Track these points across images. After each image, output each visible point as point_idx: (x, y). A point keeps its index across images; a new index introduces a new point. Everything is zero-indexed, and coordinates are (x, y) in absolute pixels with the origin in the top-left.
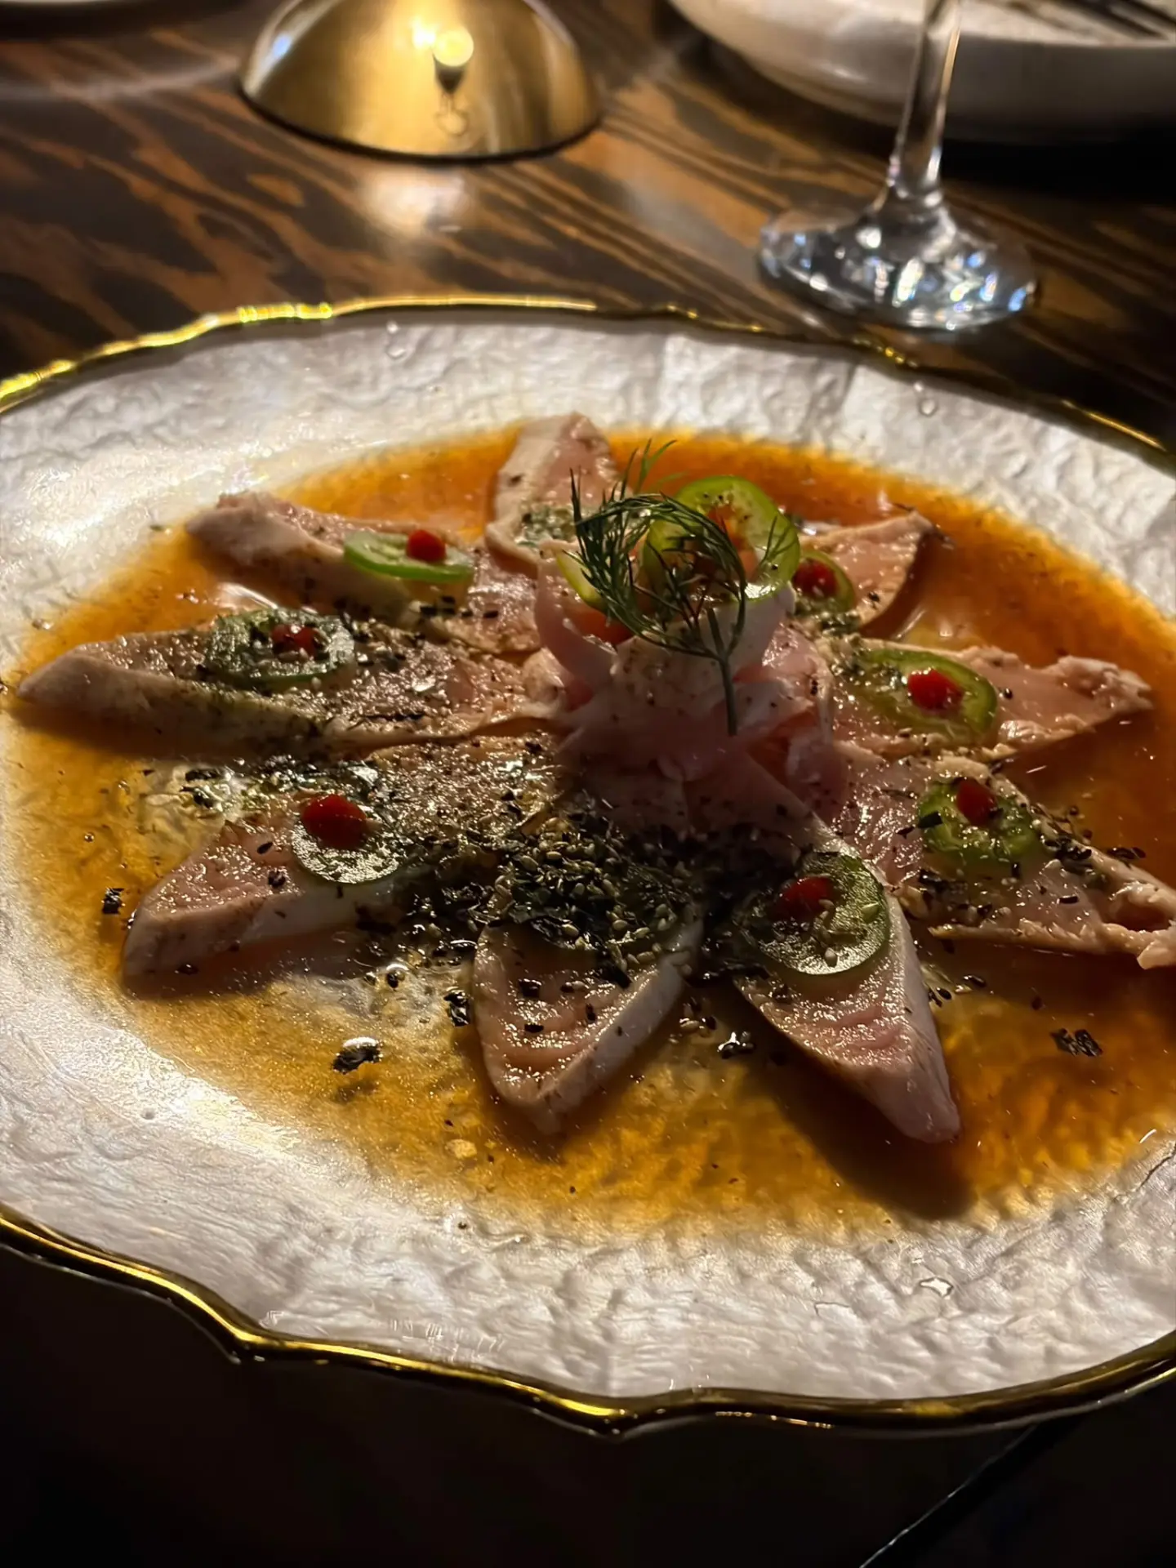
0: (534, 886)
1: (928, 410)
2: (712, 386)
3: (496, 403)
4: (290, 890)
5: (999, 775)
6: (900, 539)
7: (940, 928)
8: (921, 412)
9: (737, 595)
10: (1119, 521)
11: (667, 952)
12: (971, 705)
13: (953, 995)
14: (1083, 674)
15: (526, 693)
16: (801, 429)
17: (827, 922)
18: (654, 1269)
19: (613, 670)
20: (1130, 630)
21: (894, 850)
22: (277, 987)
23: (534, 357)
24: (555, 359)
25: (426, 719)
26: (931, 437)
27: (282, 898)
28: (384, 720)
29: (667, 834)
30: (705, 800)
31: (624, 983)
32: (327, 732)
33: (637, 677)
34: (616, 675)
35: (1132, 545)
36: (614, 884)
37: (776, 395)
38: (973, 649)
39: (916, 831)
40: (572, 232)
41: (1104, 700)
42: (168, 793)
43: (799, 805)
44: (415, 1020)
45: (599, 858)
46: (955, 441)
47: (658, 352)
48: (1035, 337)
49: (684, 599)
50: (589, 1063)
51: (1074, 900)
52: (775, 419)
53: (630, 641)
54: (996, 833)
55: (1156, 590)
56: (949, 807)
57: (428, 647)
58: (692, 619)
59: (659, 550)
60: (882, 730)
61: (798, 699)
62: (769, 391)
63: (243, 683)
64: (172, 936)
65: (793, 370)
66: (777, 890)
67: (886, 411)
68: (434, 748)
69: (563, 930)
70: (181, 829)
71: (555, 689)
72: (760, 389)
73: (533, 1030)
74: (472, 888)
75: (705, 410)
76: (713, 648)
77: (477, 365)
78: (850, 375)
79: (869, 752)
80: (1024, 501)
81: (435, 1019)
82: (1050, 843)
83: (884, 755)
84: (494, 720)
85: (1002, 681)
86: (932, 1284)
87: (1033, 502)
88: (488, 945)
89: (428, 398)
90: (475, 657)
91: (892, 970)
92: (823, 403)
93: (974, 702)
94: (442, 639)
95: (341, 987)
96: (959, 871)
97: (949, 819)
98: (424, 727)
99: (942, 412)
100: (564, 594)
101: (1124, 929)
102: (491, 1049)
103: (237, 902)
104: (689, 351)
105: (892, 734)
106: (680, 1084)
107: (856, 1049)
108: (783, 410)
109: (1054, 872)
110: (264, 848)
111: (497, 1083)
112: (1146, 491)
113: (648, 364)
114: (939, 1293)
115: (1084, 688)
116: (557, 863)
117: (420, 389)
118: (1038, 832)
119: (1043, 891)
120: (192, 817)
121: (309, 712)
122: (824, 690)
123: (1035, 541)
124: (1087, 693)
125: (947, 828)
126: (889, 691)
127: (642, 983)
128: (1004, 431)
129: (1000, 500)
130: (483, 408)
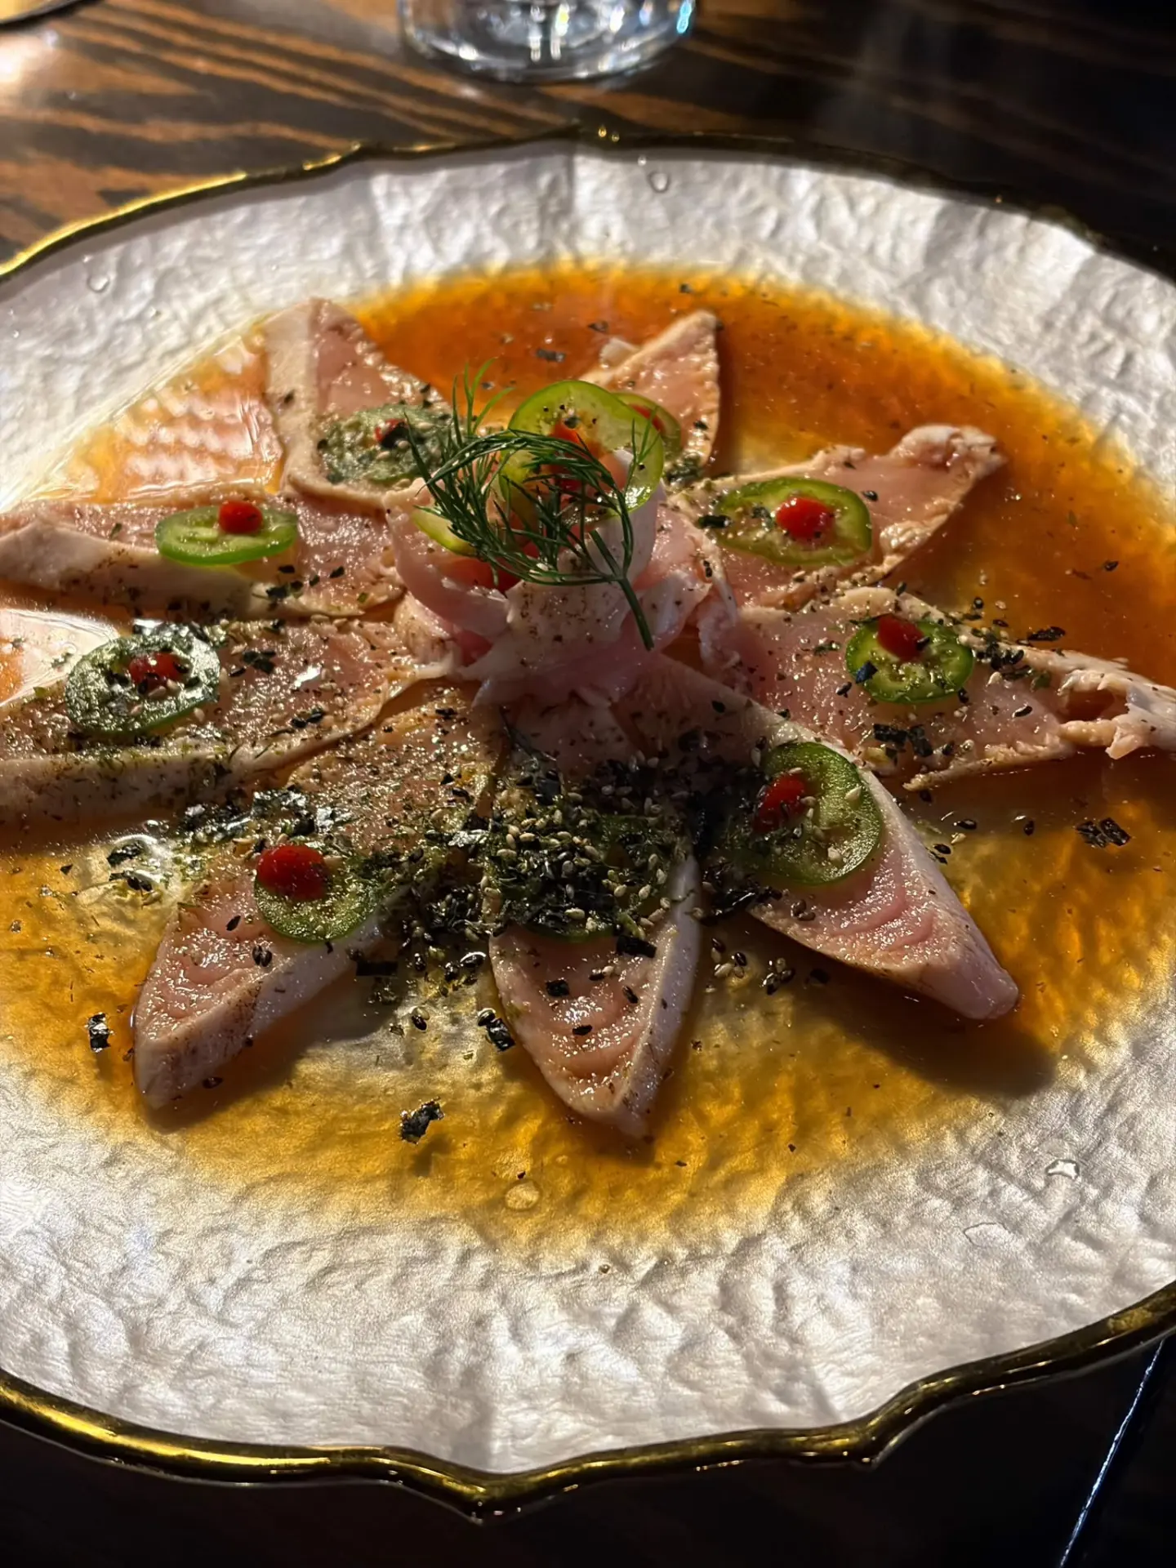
0: (522, 878)
1: (661, 185)
2: (434, 222)
3: (224, 308)
4: (281, 963)
5: (904, 594)
6: (697, 347)
7: (913, 781)
8: (656, 191)
9: (615, 509)
10: (893, 256)
11: (674, 902)
12: (846, 522)
13: (951, 848)
14: (930, 448)
15: (411, 652)
16: (540, 243)
17: (816, 820)
18: (799, 1246)
19: (509, 619)
20: (948, 378)
21: (841, 712)
22: (306, 1068)
23: (243, 244)
24: (263, 240)
25: (328, 718)
26: (674, 215)
27: (277, 974)
28: (287, 735)
29: (616, 770)
30: (636, 716)
31: (650, 952)
32: (235, 767)
33: (536, 618)
34: (512, 623)
35: (914, 279)
36: (598, 849)
37: (502, 213)
38: (820, 456)
39: (855, 687)
40: (201, 65)
41: (959, 471)
42: (97, 885)
43: (735, 696)
44: (458, 1058)
45: (570, 824)
46: (700, 212)
47: (366, 198)
48: (713, 52)
49: (564, 528)
50: (650, 1049)
51: (1028, 710)
52: (512, 238)
53: (520, 584)
54: (931, 663)
55: (955, 323)
56: (873, 649)
57: (291, 632)
58: (578, 547)
59: (516, 481)
60: (775, 582)
61: (698, 586)
62: (494, 209)
63: (126, 739)
64: (183, 1053)
65: (511, 179)
66: (754, 800)
67: (619, 198)
68: (349, 748)
69: (569, 916)
70: (129, 923)
71: (441, 641)
72: (484, 209)
73: (583, 1031)
74: (455, 895)
75: (437, 250)
76: (608, 571)
77: (187, 272)
78: (570, 169)
79: (772, 610)
80: (791, 261)
81: (474, 1048)
82: (980, 655)
83: (785, 606)
84: (393, 694)
85: (861, 482)
86: (1058, 1168)
87: (800, 259)
88: (502, 955)
89: (151, 326)
90: (342, 629)
91: (899, 853)
92: (553, 208)
93: (847, 518)
94: (303, 618)
95: (367, 1045)
96: (912, 717)
97: (881, 663)
98: (330, 729)
99: (675, 183)
100: (431, 550)
101: (1081, 723)
102: (547, 1065)
103: (231, 996)
104: (397, 189)
105: (786, 582)
106: (738, 1034)
107: (897, 949)
108: (516, 225)
109: (998, 688)
110: (232, 925)
111: (570, 1101)
112: (909, 217)
113: (360, 216)
114: (1070, 1177)
115: (936, 462)
116: (534, 846)
117: (140, 319)
118: (967, 648)
119: (996, 710)
120: (133, 904)
121: (209, 751)
122: (717, 567)
123: (820, 305)
124: (941, 467)
125: (882, 674)
126: (764, 537)
127: (666, 944)
128: (743, 189)
129: (768, 268)
130: (212, 319)
